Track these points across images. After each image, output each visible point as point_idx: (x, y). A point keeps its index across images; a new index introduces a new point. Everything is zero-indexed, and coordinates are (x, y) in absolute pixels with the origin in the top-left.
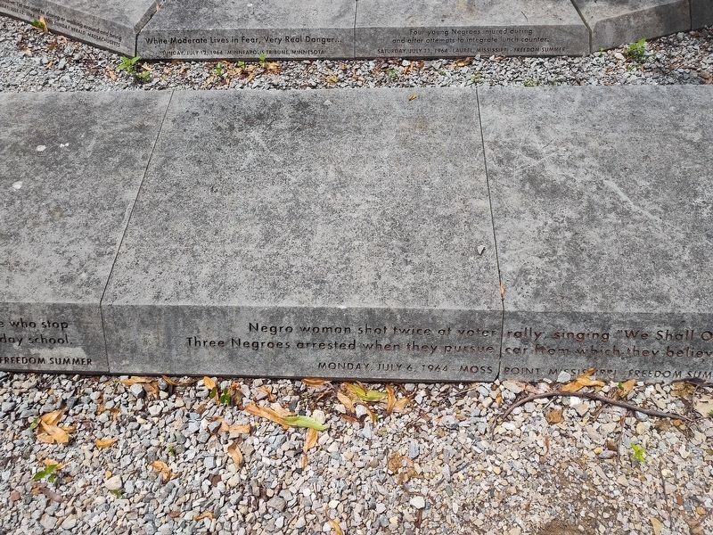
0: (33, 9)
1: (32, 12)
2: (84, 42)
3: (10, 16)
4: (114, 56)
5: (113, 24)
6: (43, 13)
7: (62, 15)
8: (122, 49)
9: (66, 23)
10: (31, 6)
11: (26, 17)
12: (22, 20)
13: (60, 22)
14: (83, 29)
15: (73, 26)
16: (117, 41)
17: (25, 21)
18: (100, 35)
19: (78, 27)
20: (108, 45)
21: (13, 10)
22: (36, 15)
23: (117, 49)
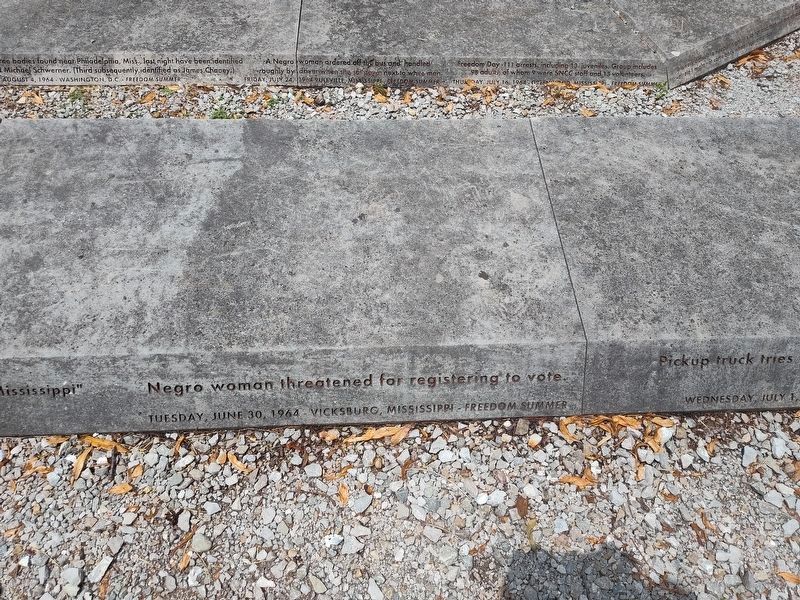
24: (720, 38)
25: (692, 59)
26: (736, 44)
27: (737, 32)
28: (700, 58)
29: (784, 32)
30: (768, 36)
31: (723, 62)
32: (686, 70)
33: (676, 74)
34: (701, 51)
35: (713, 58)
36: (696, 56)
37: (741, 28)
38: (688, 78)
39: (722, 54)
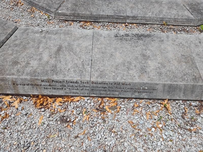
0: (161, 20)
1: (160, 21)
2: (178, 26)
3: (150, 24)
4: (189, 27)
5: (188, 19)
6: (164, 21)
7: (171, 20)
8: (192, 24)
9: (172, 22)
10: (160, 20)
11: (158, 23)
12: (155, 24)
13: (170, 22)
14: (178, 22)
15: (175, 22)
16: (190, 23)
17: (157, 24)
18: (184, 23)
19: (177, 22)
20: (187, 25)
21: (153, 22)
22: (162, 22)
23: (190, 25)
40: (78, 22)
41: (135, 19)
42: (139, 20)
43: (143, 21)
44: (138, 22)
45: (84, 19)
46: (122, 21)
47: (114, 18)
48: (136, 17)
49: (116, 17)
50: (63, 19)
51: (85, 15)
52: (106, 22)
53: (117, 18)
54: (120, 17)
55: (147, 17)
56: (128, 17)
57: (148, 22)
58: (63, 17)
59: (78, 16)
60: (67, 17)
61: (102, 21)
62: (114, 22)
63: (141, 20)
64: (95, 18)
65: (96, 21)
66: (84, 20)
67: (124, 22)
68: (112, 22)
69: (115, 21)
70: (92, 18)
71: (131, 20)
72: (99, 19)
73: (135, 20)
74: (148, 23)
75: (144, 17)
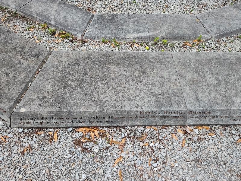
24: (63, 112)
25: (34, 117)
26: (78, 119)
27: (80, 112)
28: (42, 118)
29: (125, 124)
30: (109, 122)
31: (63, 125)
32: (27, 121)
33: (19, 121)
34: (44, 115)
35: (54, 121)
36: (39, 116)
37: (84, 112)
38: (29, 125)
39: (62, 121)
40: (70, 129)
41: (206, 117)
42: (215, 119)
43: (224, 119)
44: (213, 121)
45: (84, 122)
46: (176, 122)
47: (157, 117)
48: (210, 113)
49: (162, 114)
50: (33, 125)
51: (87, 115)
52: (138, 126)
53: (164, 117)
54: (170, 114)
55: (234, 111)
56: (191, 112)
57: (235, 120)
58: (32, 121)
59: (70, 116)
60: (41, 121)
61: (130, 124)
62: (158, 124)
63: (221, 117)
64: (111, 120)
65: (115, 125)
66: (84, 124)
67: (182, 123)
68: (154, 124)
69: (160, 123)
70: (105, 120)
71: (198, 119)
72: (122, 121)
73: (208, 119)
74: (236, 123)
75: (227, 111)
